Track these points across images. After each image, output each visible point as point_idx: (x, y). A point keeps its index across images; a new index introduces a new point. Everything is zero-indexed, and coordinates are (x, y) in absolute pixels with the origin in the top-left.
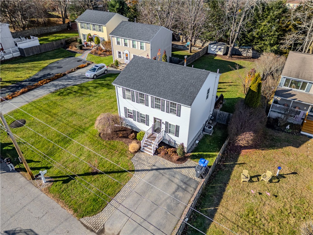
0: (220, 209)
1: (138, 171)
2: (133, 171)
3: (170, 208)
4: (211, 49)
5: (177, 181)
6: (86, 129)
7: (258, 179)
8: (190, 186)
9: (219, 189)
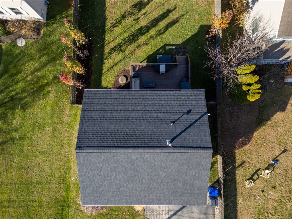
6: (67, 200)
7: (258, 175)
8: (209, 214)
9: (231, 204)
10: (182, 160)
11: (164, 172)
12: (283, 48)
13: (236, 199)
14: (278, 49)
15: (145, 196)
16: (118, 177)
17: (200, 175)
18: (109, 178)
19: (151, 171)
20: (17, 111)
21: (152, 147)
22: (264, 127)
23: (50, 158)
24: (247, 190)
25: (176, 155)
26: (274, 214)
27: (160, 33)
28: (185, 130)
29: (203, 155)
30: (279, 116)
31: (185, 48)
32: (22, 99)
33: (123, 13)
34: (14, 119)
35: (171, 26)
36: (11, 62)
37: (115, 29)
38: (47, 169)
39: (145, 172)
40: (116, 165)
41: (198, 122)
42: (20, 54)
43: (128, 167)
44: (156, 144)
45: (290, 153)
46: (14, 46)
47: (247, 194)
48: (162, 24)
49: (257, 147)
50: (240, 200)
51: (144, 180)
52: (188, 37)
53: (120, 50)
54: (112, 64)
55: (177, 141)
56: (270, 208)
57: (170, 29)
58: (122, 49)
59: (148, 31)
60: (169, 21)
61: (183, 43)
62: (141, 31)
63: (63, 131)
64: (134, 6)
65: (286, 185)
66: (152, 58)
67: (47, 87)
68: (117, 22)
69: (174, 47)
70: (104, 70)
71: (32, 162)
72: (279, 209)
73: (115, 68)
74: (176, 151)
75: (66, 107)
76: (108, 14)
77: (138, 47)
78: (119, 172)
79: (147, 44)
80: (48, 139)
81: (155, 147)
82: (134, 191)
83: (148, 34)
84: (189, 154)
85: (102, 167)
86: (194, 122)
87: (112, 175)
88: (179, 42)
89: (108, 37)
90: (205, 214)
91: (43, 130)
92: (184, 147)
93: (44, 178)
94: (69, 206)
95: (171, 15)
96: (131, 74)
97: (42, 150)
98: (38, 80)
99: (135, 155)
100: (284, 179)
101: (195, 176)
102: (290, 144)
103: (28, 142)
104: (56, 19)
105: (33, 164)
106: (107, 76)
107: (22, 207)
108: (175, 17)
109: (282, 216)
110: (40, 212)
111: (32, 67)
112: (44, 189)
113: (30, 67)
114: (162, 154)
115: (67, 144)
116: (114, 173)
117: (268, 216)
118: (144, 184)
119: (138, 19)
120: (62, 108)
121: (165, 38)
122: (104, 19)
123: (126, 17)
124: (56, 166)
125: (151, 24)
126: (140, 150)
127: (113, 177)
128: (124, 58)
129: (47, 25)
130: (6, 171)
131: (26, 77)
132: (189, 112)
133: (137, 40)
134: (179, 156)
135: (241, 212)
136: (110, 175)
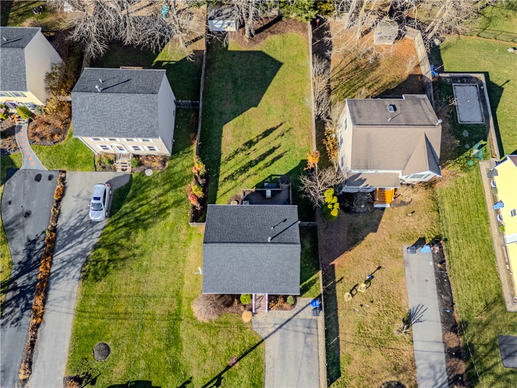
0: (341, 336)
1: (266, 338)
2: (263, 340)
3: (309, 357)
4: (215, 25)
5: (300, 329)
6: (178, 314)
7: (356, 290)
8: (313, 328)
9: (333, 318)
10: (279, 253)
11: (266, 263)
12: (361, 178)
13: (337, 312)
14: (358, 179)
15: (252, 285)
16: (232, 266)
17: (293, 266)
18: (225, 268)
19: (256, 262)
20: (140, 230)
21: (258, 243)
22: (359, 246)
23: (166, 273)
24: (347, 304)
25: (274, 248)
26: (373, 328)
27: (267, 166)
28: (282, 232)
29: (293, 248)
30: (371, 236)
31: (288, 178)
32: (145, 220)
33: (236, 150)
34: (137, 237)
35: (276, 160)
36: (139, 188)
37: (229, 162)
38: (163, 283)
39: (252, 263)
40: (231, 257)
41: (292, 227)
42: (147, 182)
43: (240, 259)
44: (261, 241)
45: (384, 270)
46: (143, 176)
47: (347, 308)
48: (269, 159)
49: (355, 264)
50: (341, 314)
51: (251, 270)
52: (291, 169)
53: (233, 179)
54: (226, 191)
55: (275, 240)
56: (370, 322)
57: (275, 163)
58: (235, 178)
59: (256, 164)
60: (275, 156)
61: (287, 174)
62: (251, 164)
63: (179, 249)
64: (246, 144)
65: (383, 300)
66: (260, 185)
67: (168, 210)
68: (230, 157)
69: (279, 177)
70: (218, 195)
71: (149, 276)
72: (377, 323)
73: (228, 194)
74: (274, 245)
75: (182, 227)
76: (223, 150)
77: (248, 177)
78: (233, 262)
79: (255, 174)
80: (165, 256)
81: (260, 243)
82: (244, 280)
83: (256, 166)
84: (284, 248)
85: (221, 258)
86: (289, 227)
87: (228, 265)
88: (284, 173)
89: (222, 168)
90: (309, 328)
91: (162, 247)
92: (280, 243)
93: (159, 292)
94: (181, 320)
95: (276, 151)
96: (242, 197)
97: (159, 266)
98: (161, 204)
99: (245, 248)
100: (381, 294)
101: (289, 266)
102: (384, 262)
103: (147, 257)
104: (179, 154)
105: (150, 278)
106: (221, 201)
107: (136, 319)
108: (280, 153)
109: (381, 329)
110: (154, 325)
111: (156, 192)
112: (158, 303)
113: (155, 193)
114: (265, 248)
115: (182, 261)
116: (229, 264)
117: (368, 330)
118: (251, 273)
119: (249, 154)
120: (179, 228)
121: (272, 170)
122: (220, 154)
123: (238, 152)
124: (171, 280)
125: (259, 159)
126: (249, 245)
127: (228, 267)
128: (236, 186)
129: (172, 159)
130: (126, 284)
131: (151, 201)
132: (285, 220)
133: (248, 170)
134: (277, 250)
135: (343, 326)
136: (226, 265)
